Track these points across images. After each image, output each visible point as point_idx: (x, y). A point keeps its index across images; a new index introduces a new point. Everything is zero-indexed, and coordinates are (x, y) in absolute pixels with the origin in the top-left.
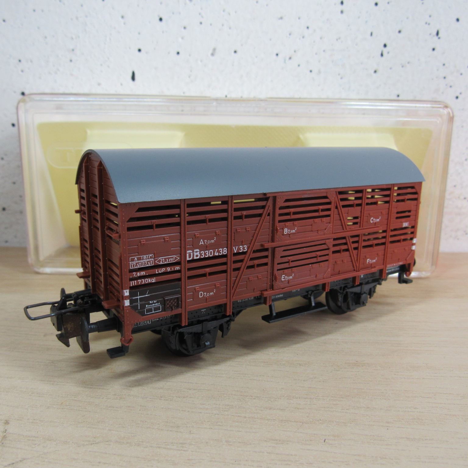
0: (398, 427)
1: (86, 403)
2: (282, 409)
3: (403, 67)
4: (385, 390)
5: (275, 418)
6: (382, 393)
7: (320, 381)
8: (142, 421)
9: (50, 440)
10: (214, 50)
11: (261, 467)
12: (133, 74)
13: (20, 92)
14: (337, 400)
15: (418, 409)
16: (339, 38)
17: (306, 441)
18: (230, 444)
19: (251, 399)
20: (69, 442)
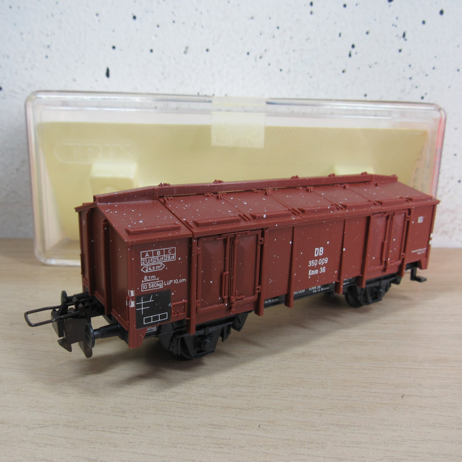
0: (330, 414)
1: (41, 389)
2: (225, 397)
3: (370, 67)
4: (325, 379)
5: (216, 405)
6: (322, 382)
7: (265, 371)
8: (91, 407)
9: (3, 424)
10: (187, 48)
11: (196, 449)
12: (108, 71)
14: (278, 388)
15: (352, 397)
16: (309, 39)
17: (241, 426)
18: (171, 428)
19: (198, 387)
20: (20, 425)
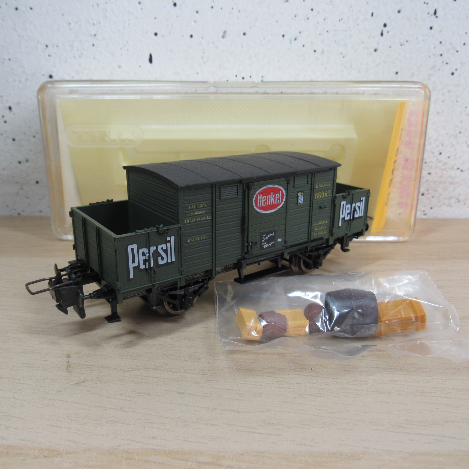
3: (401, 45)
8: (171, 355)
9: (103, 368)
10: (225, 32)
12: (151, 56)
13: (48, 75)
16: (342, 19)
17: (297, 369)
20: (117, 369)
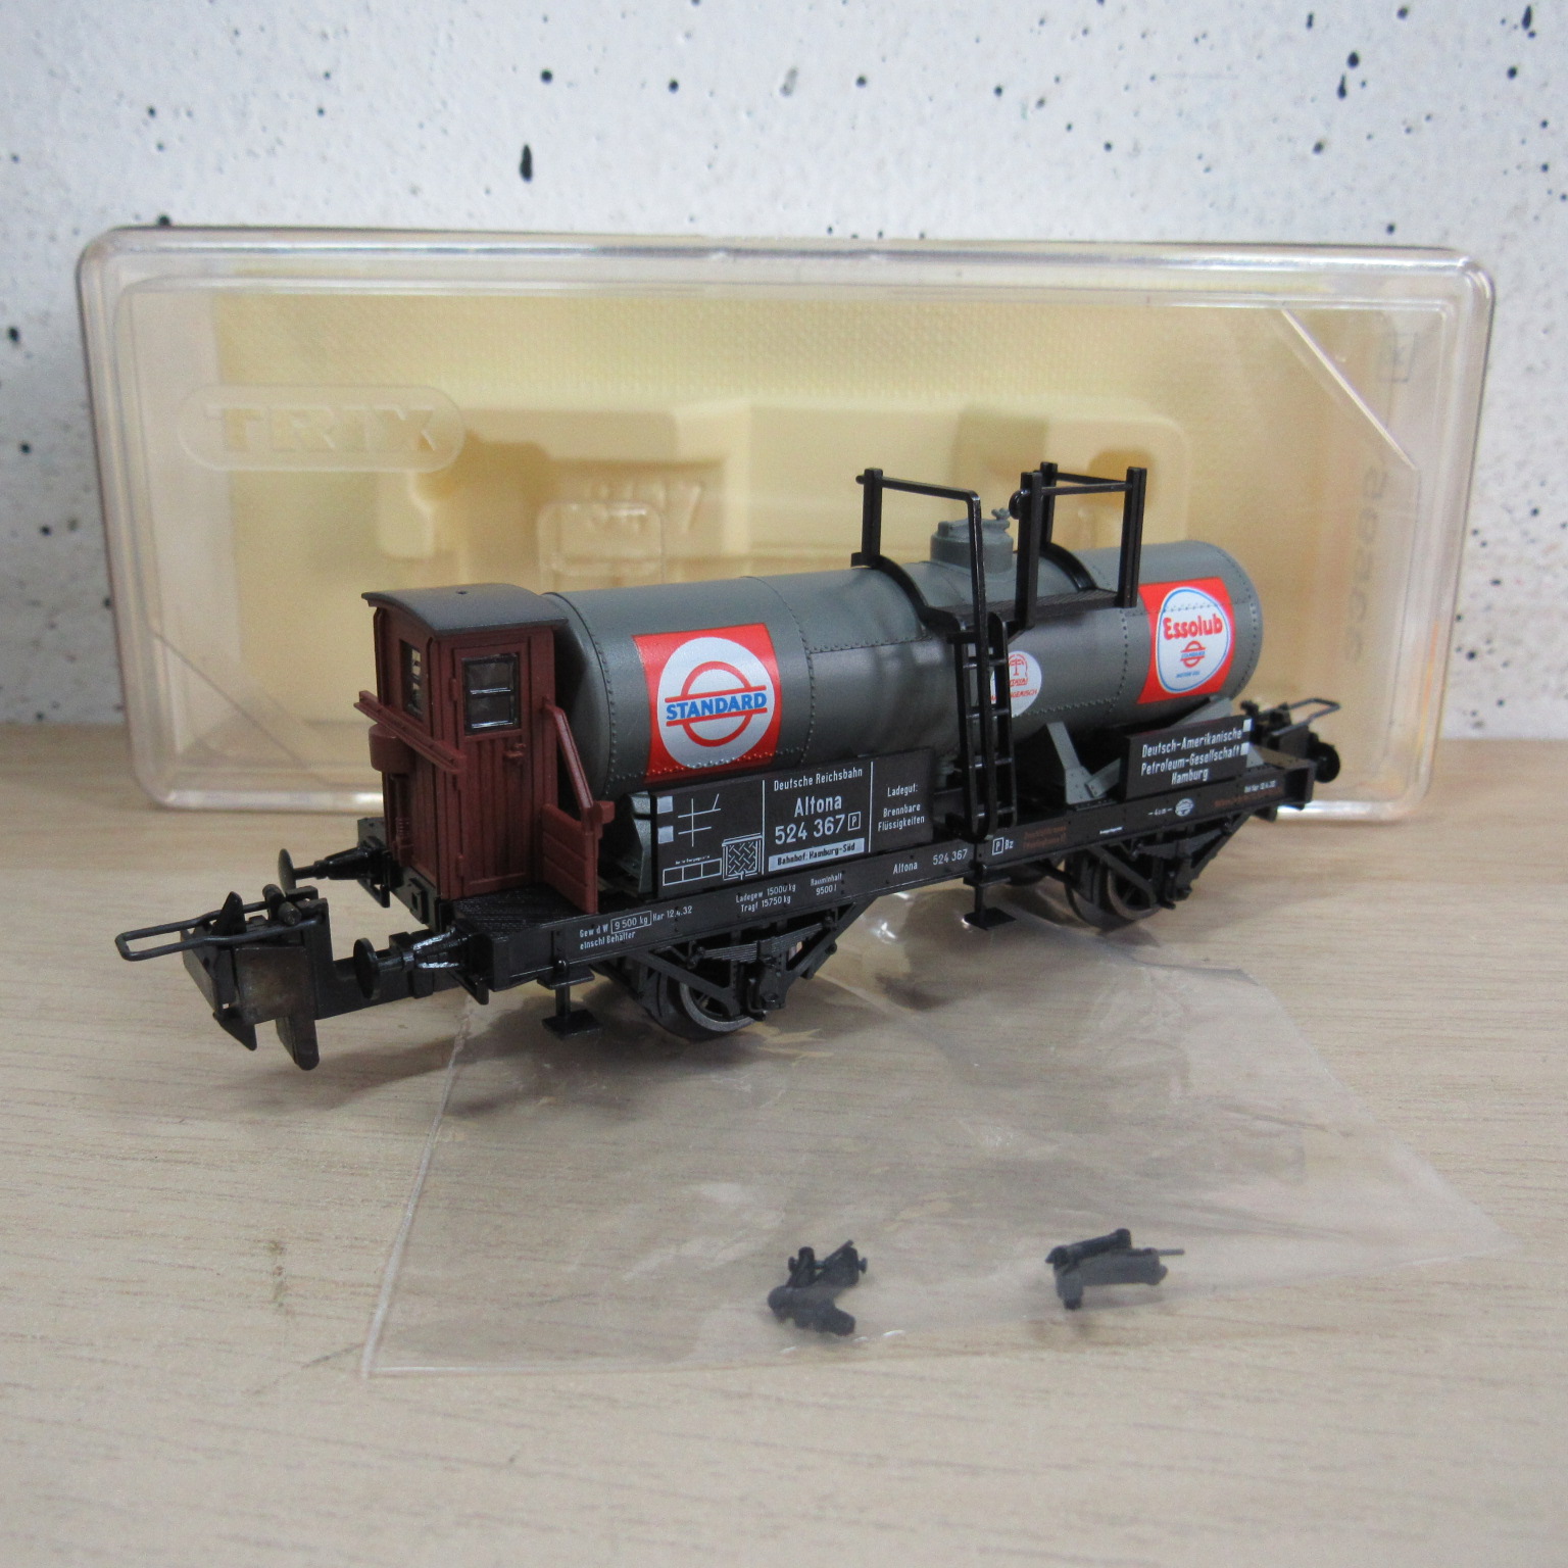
3: (1408, 131)
10: (793, 74)
12: (527, 155)
13: (155, 216)
16: (1204, 36)
